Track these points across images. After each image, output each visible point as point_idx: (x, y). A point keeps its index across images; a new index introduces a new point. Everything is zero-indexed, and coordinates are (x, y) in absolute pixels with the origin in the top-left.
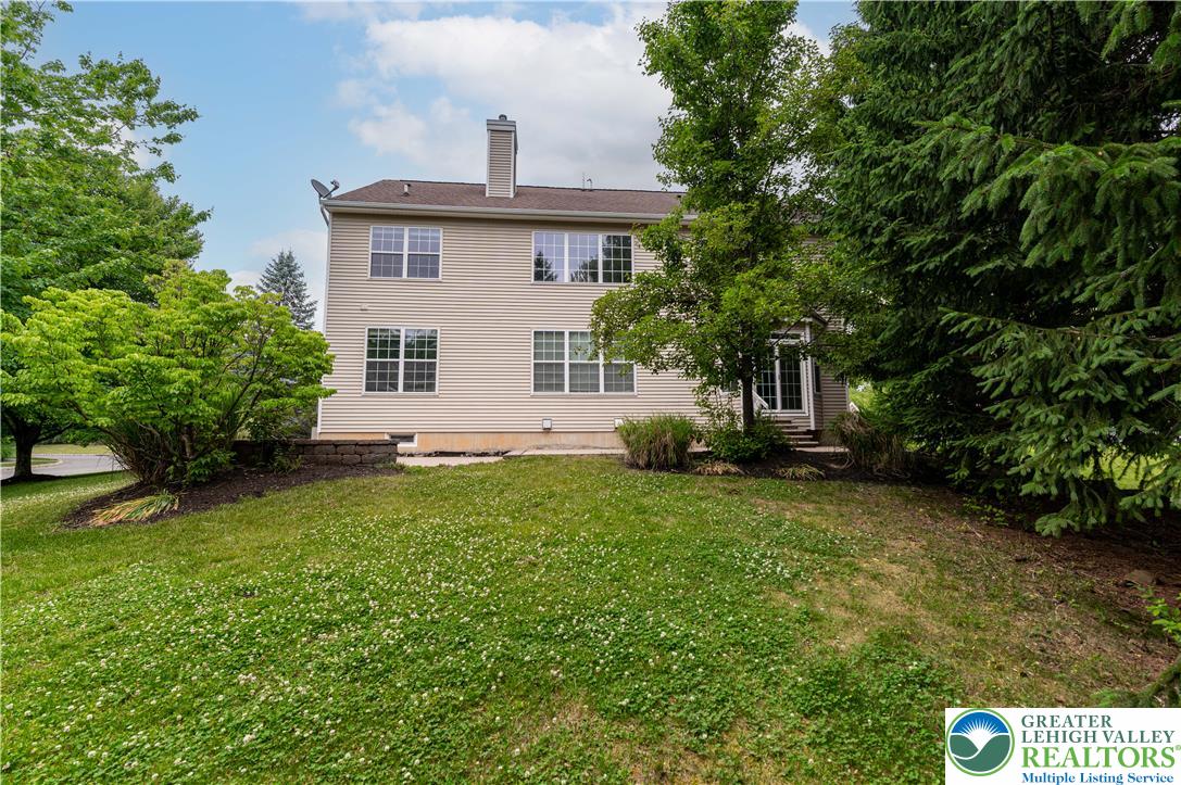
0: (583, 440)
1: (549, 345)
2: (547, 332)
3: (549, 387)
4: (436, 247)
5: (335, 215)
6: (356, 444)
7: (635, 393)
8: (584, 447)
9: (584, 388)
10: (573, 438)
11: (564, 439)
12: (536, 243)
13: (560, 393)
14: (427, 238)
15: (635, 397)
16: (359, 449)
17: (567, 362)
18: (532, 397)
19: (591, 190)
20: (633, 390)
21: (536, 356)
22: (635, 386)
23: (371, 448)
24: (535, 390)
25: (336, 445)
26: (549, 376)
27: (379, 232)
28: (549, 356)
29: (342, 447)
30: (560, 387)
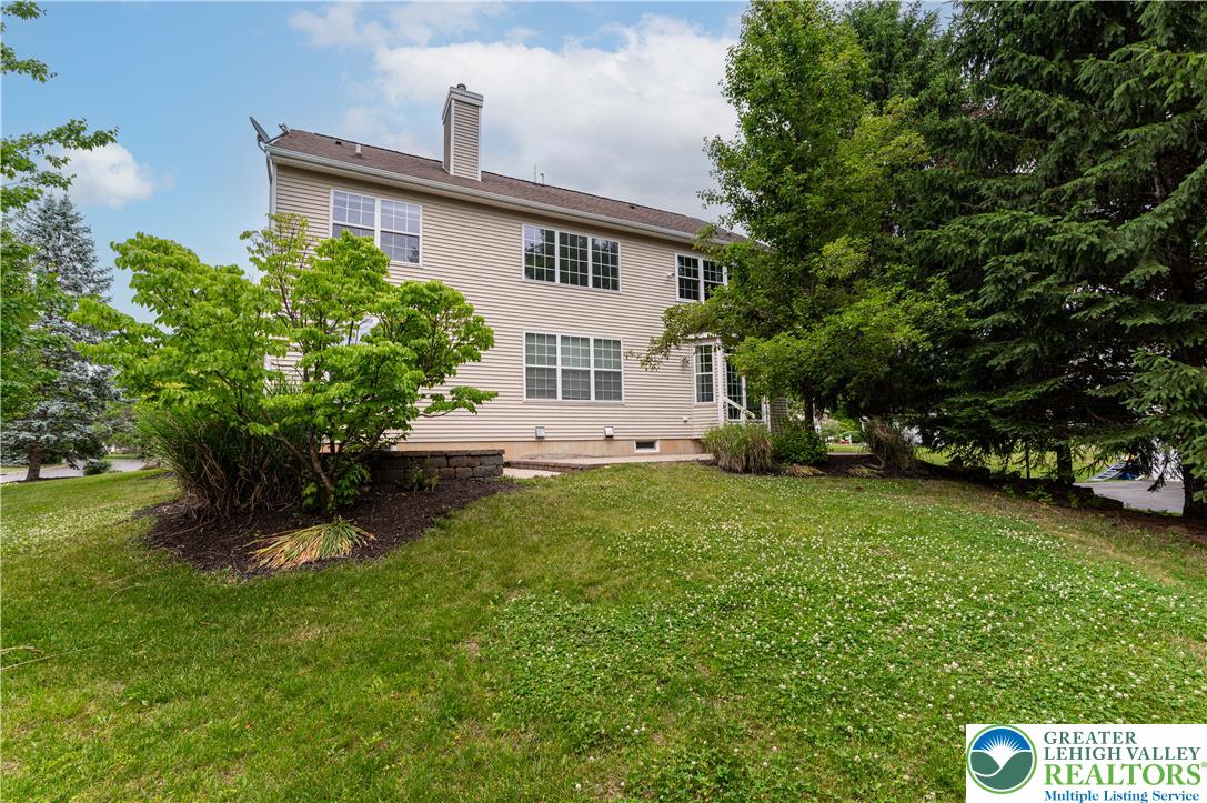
0: (576, 448)
1: (541, 349)
2: (538, 335)
3: (541, 394)
4: (415, 226)
5: (286, 169)
6: (469, 455)
7: (623, 401)
8: (576, 456)
9: (576, 395)
10: (565, 446)
11: (556, 448)
12: (526, 237)
13: (553, 400)
14: (403, 214)
15: (623, 405)
16: (471, 460)
17: (559, 367)
18: (525, 403)
19: (543, 186)
20: (621, 399)
21: (529, 360)
22: (623, 394)
23: (482, 459)
24: (528, 397)
25: (448, 456)
26: (541, 382)
27: (342, 199)
28: (541, 360)
29: (455, 459)
30: (553, 394)
